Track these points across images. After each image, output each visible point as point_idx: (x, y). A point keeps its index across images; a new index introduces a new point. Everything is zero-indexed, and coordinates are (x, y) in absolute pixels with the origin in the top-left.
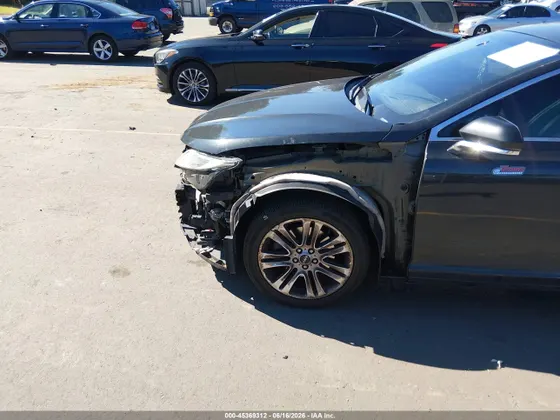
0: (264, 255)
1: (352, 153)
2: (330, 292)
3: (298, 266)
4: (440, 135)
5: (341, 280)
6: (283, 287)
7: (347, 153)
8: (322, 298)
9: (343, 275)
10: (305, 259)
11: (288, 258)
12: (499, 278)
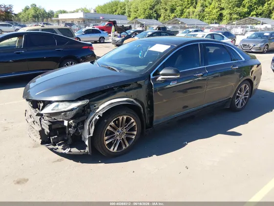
0: (106, 138)
1: (128, 88)
2: (131, 143)
3: (118, 138)
4: (153, 75)
5: (134, 137)
6: (114, 149)
7: (126, 88)
8: (128, 147)
9: (134, 135)
10: (120, 134)
11: (114, 136)
12: (176, 117)
